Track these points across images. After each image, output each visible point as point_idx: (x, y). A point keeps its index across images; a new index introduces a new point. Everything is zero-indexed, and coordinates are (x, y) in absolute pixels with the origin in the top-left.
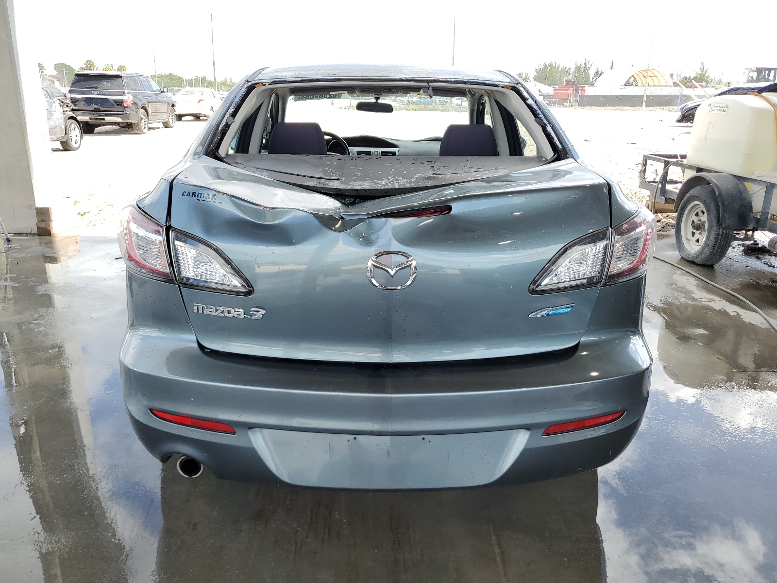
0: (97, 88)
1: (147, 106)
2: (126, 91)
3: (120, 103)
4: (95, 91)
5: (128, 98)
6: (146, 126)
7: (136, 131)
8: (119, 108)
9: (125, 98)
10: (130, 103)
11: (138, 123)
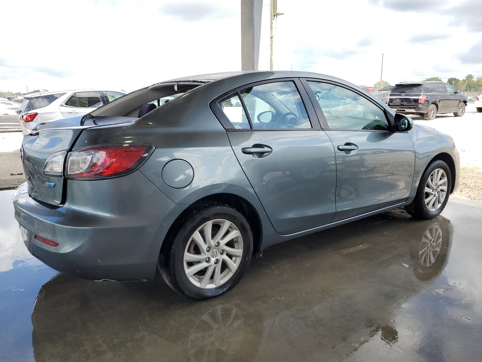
0: (405, 92)
1: (438, 103)
2: (422, 94)
3: (416, 101)
4: (403, 94)
5: (422, 98)
6: (434, 115)
7: (426, 118)
8: (416, 104)
9: (420, 97)
10: (423, 102)
11: (427, 113)
